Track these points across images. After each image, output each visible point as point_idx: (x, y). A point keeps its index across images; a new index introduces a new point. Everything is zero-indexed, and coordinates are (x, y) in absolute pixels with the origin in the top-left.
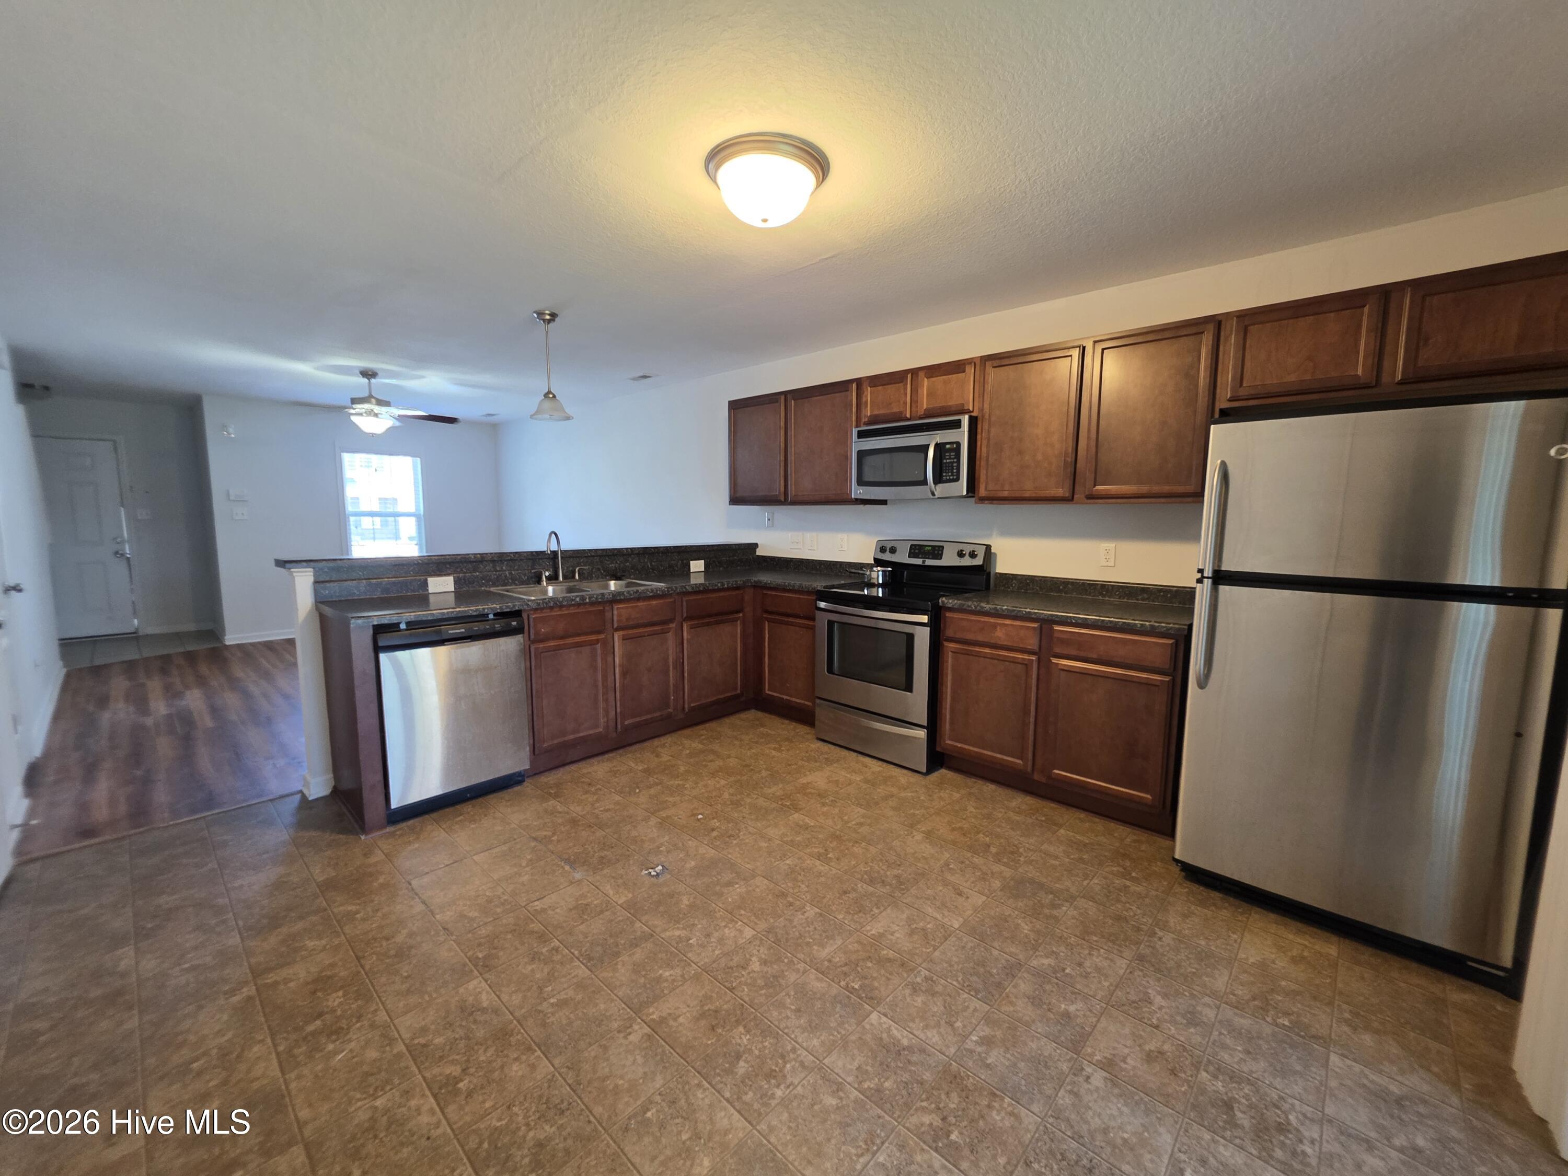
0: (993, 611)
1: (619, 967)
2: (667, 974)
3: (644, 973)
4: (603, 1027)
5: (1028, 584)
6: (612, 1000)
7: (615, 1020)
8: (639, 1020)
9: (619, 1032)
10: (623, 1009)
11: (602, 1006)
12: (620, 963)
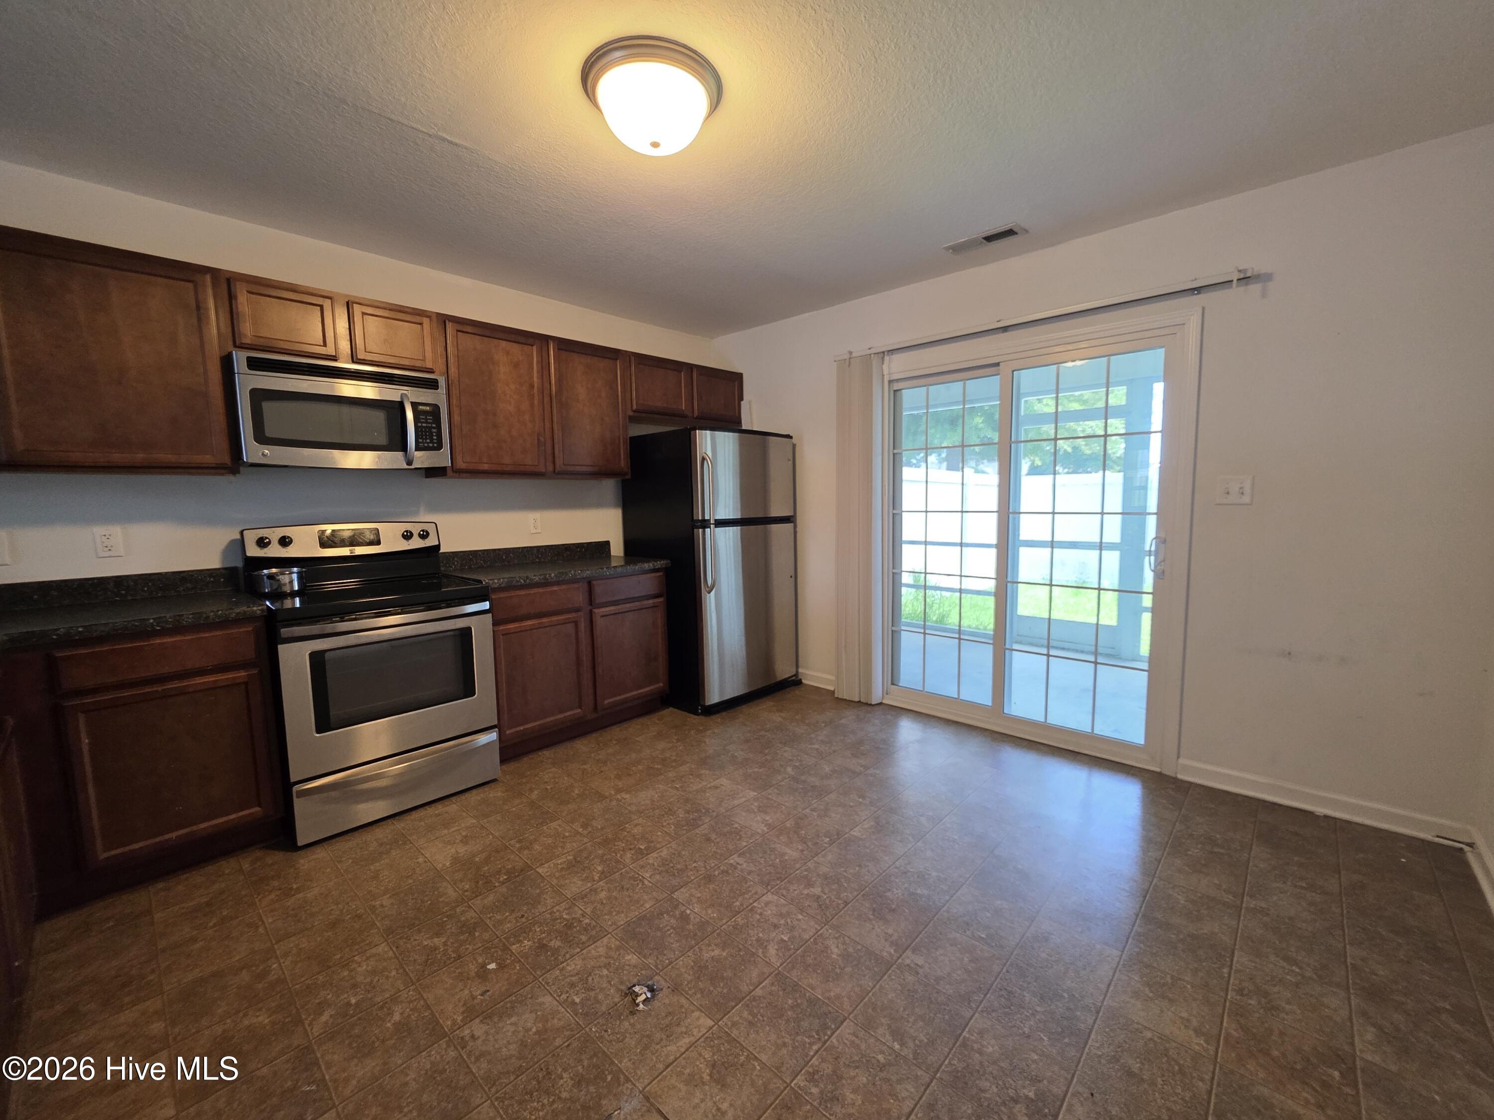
0: (543, 581)
1: (832, 994)
2: (836, 950)
3: (838, 971)
4: (915, 987)
5: (471, 560)
6: (881, 987)
7: (904, 980)
8: (900, 961)
9: (917, 973)
10: (889, 976)
11: (891, 995)
12: (827, 995)
